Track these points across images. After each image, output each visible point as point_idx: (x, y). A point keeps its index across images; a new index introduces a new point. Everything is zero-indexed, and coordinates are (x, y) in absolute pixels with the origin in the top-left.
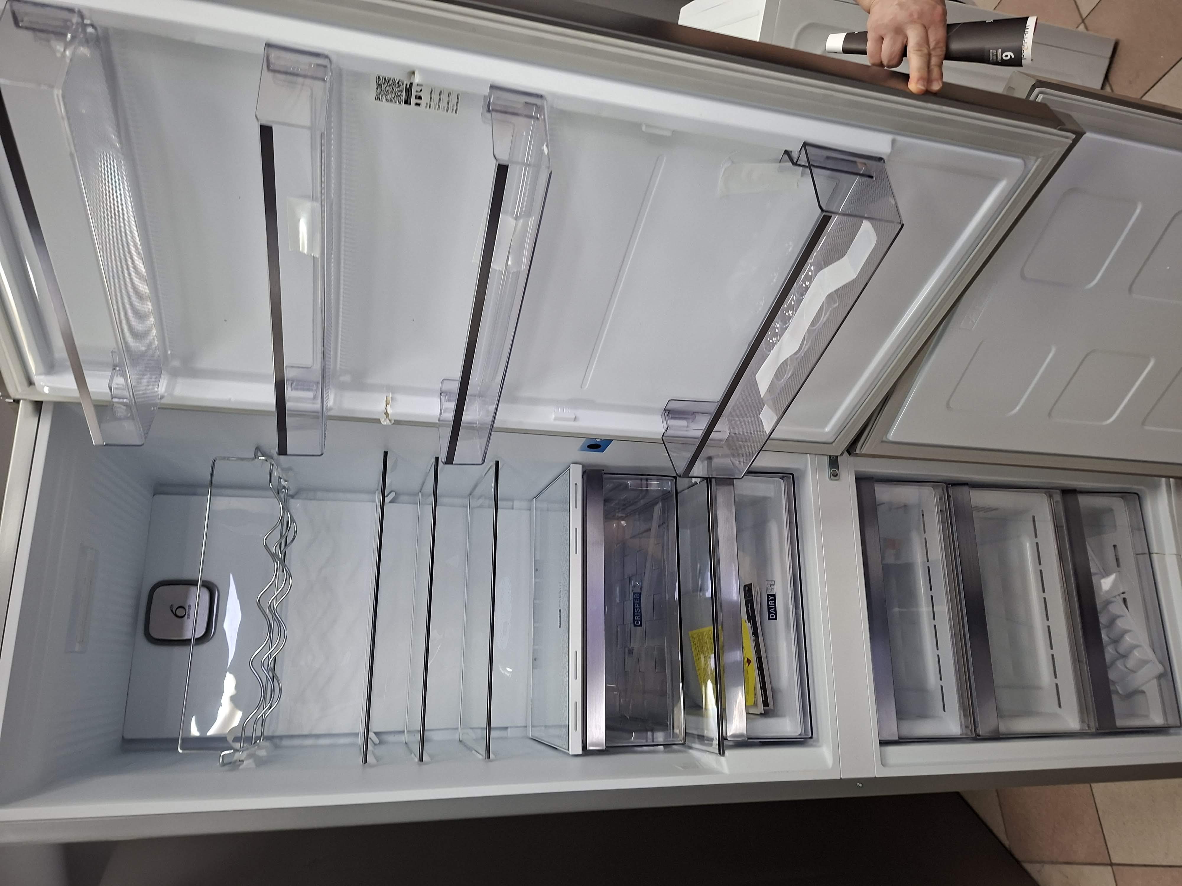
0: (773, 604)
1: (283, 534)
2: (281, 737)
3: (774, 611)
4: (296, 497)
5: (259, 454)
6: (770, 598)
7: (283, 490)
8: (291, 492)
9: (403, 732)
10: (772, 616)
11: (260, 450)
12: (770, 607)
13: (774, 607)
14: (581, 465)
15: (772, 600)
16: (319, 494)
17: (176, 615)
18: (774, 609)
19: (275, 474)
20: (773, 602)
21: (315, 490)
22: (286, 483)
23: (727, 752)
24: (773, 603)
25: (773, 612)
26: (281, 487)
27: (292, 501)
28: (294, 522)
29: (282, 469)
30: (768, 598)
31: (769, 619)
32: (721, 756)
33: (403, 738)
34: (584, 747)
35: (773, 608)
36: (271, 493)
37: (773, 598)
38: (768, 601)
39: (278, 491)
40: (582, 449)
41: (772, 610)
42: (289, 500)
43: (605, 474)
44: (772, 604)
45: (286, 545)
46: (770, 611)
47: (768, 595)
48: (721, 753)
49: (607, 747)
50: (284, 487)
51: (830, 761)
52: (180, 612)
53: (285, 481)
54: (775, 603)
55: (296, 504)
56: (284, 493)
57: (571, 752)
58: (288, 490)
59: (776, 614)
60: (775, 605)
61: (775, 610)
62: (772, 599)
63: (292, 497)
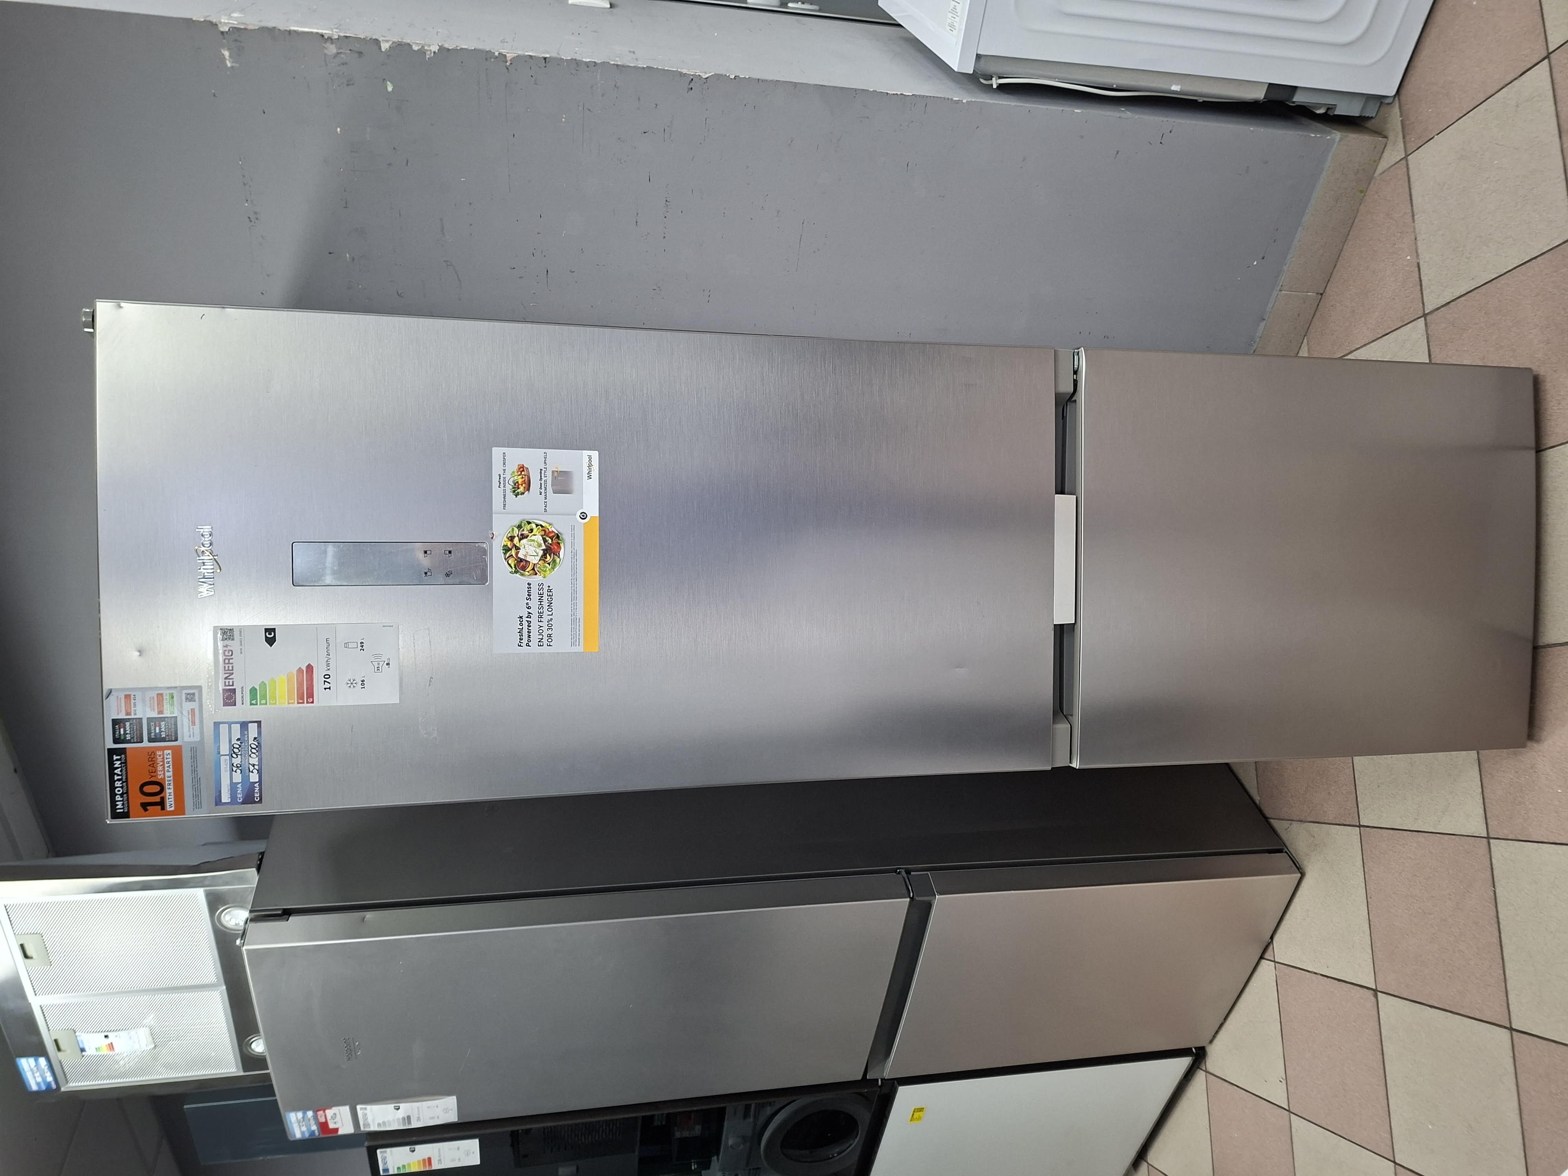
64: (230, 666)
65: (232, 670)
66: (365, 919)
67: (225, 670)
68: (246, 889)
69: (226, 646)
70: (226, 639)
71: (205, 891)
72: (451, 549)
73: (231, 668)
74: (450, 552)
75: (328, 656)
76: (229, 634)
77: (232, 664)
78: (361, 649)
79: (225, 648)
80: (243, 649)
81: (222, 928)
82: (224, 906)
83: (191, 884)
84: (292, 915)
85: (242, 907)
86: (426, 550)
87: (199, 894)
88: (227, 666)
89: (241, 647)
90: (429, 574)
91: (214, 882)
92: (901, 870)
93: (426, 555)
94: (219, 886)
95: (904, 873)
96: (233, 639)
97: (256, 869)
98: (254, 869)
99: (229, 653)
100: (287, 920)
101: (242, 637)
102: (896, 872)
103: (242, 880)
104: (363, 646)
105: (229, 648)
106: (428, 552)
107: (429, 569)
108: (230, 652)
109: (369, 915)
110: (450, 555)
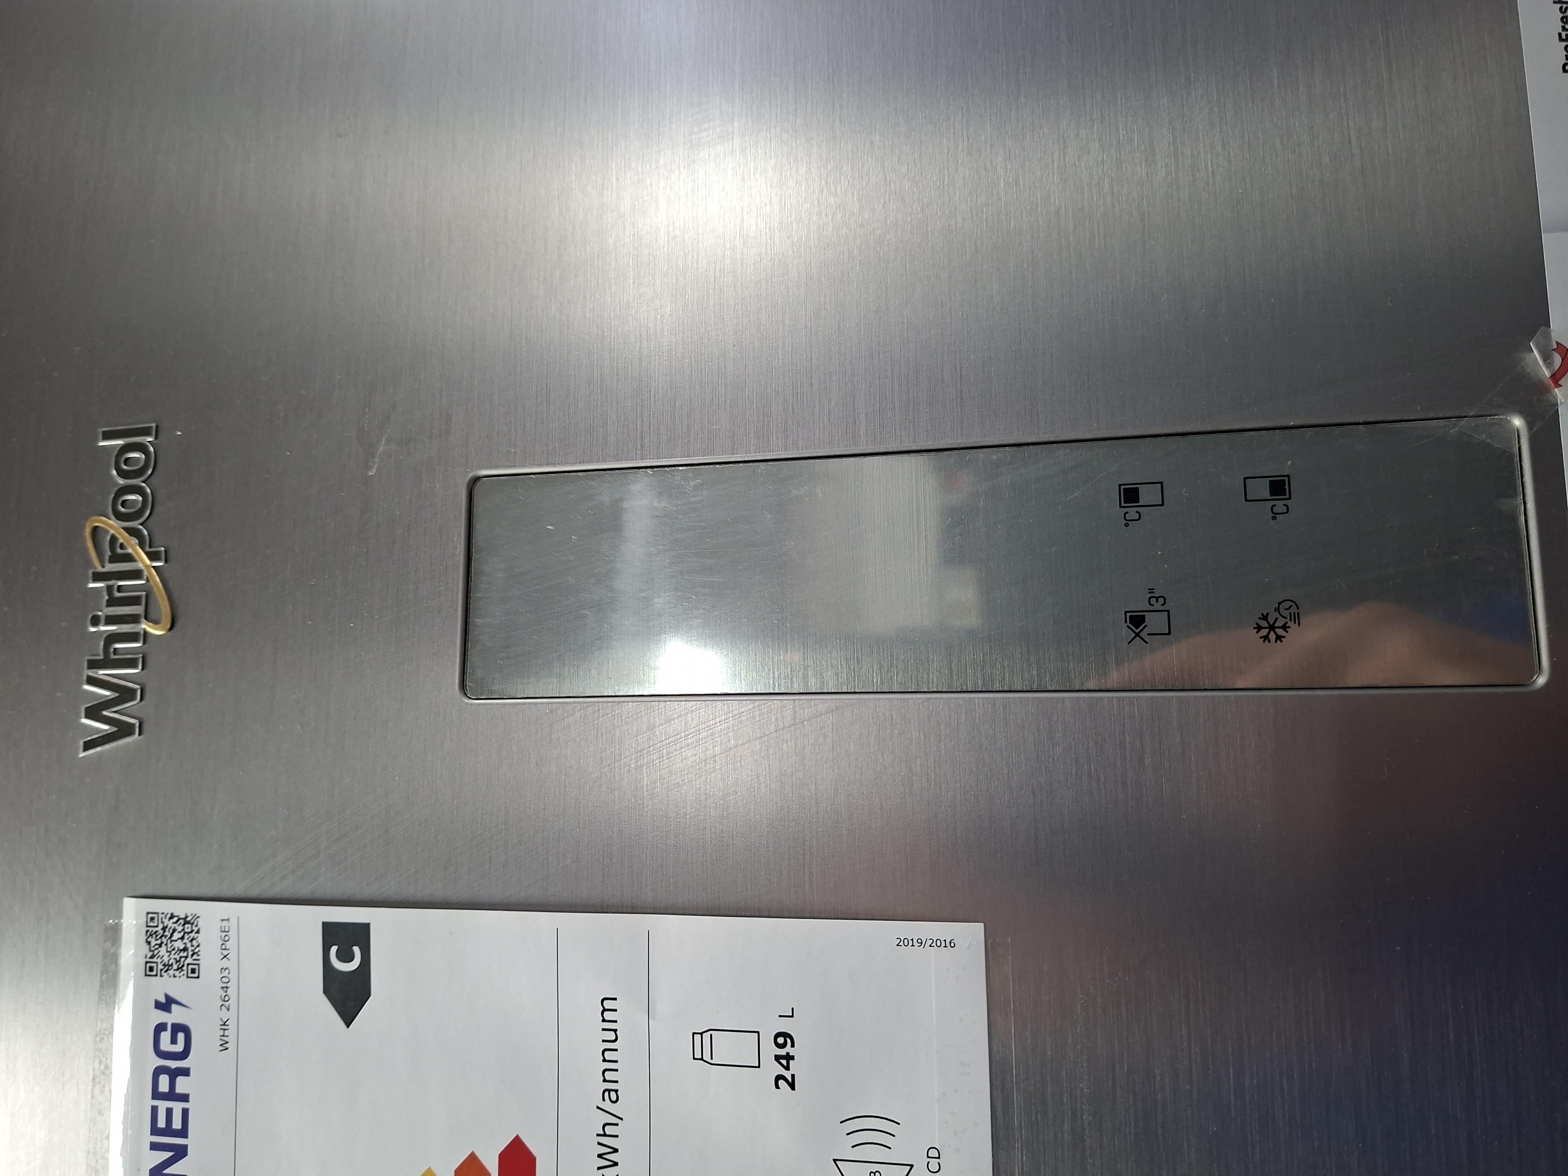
64: (177, 1107)
65: (183, 1132)
67: (155, 1130)
69: (166, 1005)
70: (168, 967)
72: (1287, 467)
73: (177, 1124)
74: (1279, 487)
75: (607, 1105)
76: (180, 945)
77: (185, 1098)
78: (779, 1078)
79: (162, 1017)
80: (232, 1024)
86: (1129, 479)
88: (163, 1105)
89: (225, 1015)
90: (1155, 622)
93: (1132, 513)
96: (194, 972)
99: (174, 1041)
101: (231, 964)
104: (789, 1057)
105: (176, 1016)
106: (1143, 490)
107: (1153, 596)
108: (181, 1036)
110: (1280, 506)
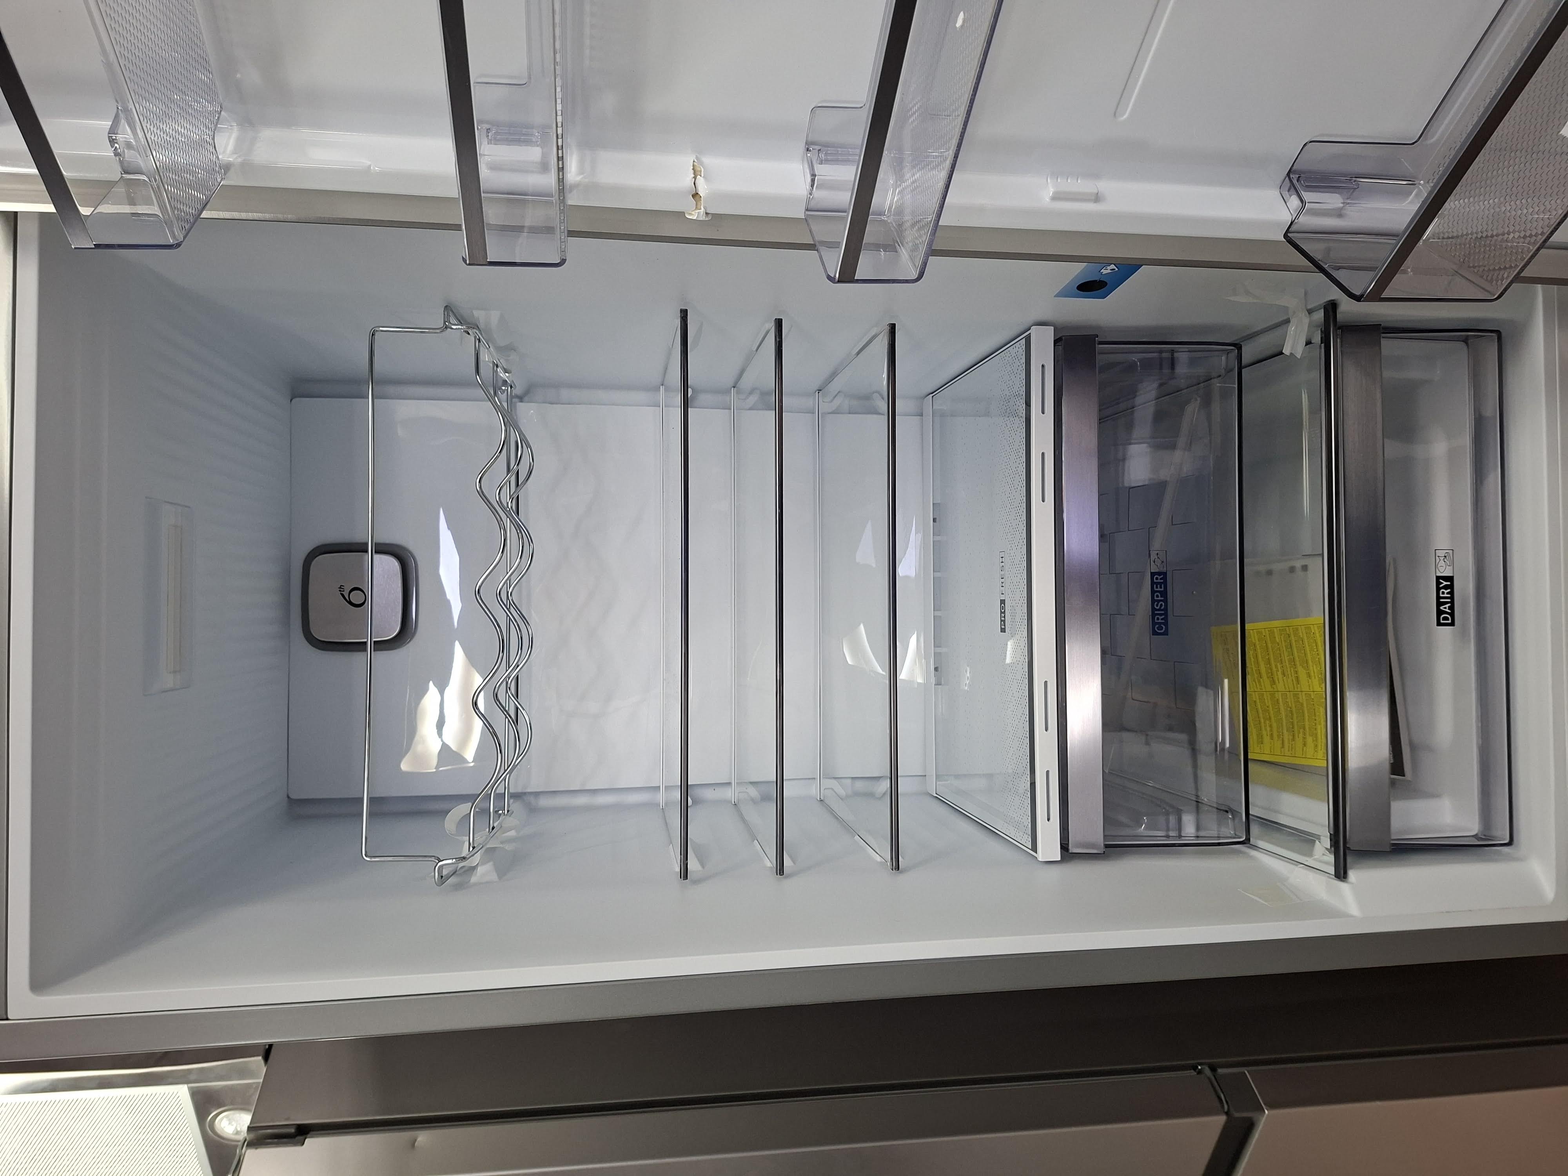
0: (1449, 595)
1: (511, 468)
2: (537, 794)
3: (1449, 609)
4: (526, 398)
5: (453, 320)
6: (1443, 583)
7: (503, 388)
8: (518, 391)
9: (729, 784)
10: (1446, 619)
11: (452, 311)
12: (1442, 600)
13: (1449, 600)
14: (1053, 328)
15: (1446, 587)
16: (565, 393)
17: (350, 603)
18: (1449, 605)
19: (485, 357)
20: (1449, 590)
21: (557, 386)
22: (507, 374)
23: (1352, 875)
24: (1447, 593)
25: (1447, 610)
26: (500, 383)
27: (521, 407)
28: (528, 446)
29: (499, 349)
30: (1438, 583)
31: (1439, 624)
32: (1342, 881)
33: (729, 794)
34: (1064, 847)
35: (1447, 603)
36: (480, 393)
37: (1449, 583)
38: (1438, 589)
39: (494, 388)
40: (1064, 293)
41: (1445, 608)
42: (515, 403)
43: (1101, 343)
44: (1445, 595)
45: (517, 485)
46: (1442, 608)
47: (1438, 578)
48: (1341, 874)
49: (1107, 846)
50: (505, 382)
51: (1549, 890)
52: (356, 597)
53: (506, 371)
54: (1452, 593)
55: (527, 412)
56: (506, 392)
57: (1041, 856)
58: (511, 387)
59: (1452, 615)
60: (1452, 598)
61: (1452, 608)
62: (1446, 585)
63: (521, 399)
66: (416, 1144)
68: (249, 1086)
71: (189, 1088)
81: (216, 1137)
82: (220, 1107)
83: (170, 1080)
84: (312, 1133)
85: (244, 1109)
87: (182, 1092)
91: (203, 1075)
92: (1203, 1067)
94: (211, 1082)
95: (1207, 1071)
97: (263, 1057)
98: (260, 1058)
100: (303, 1144)
102: (1195, 1068)
103: (243, 1073)
109: (424, 1137)
